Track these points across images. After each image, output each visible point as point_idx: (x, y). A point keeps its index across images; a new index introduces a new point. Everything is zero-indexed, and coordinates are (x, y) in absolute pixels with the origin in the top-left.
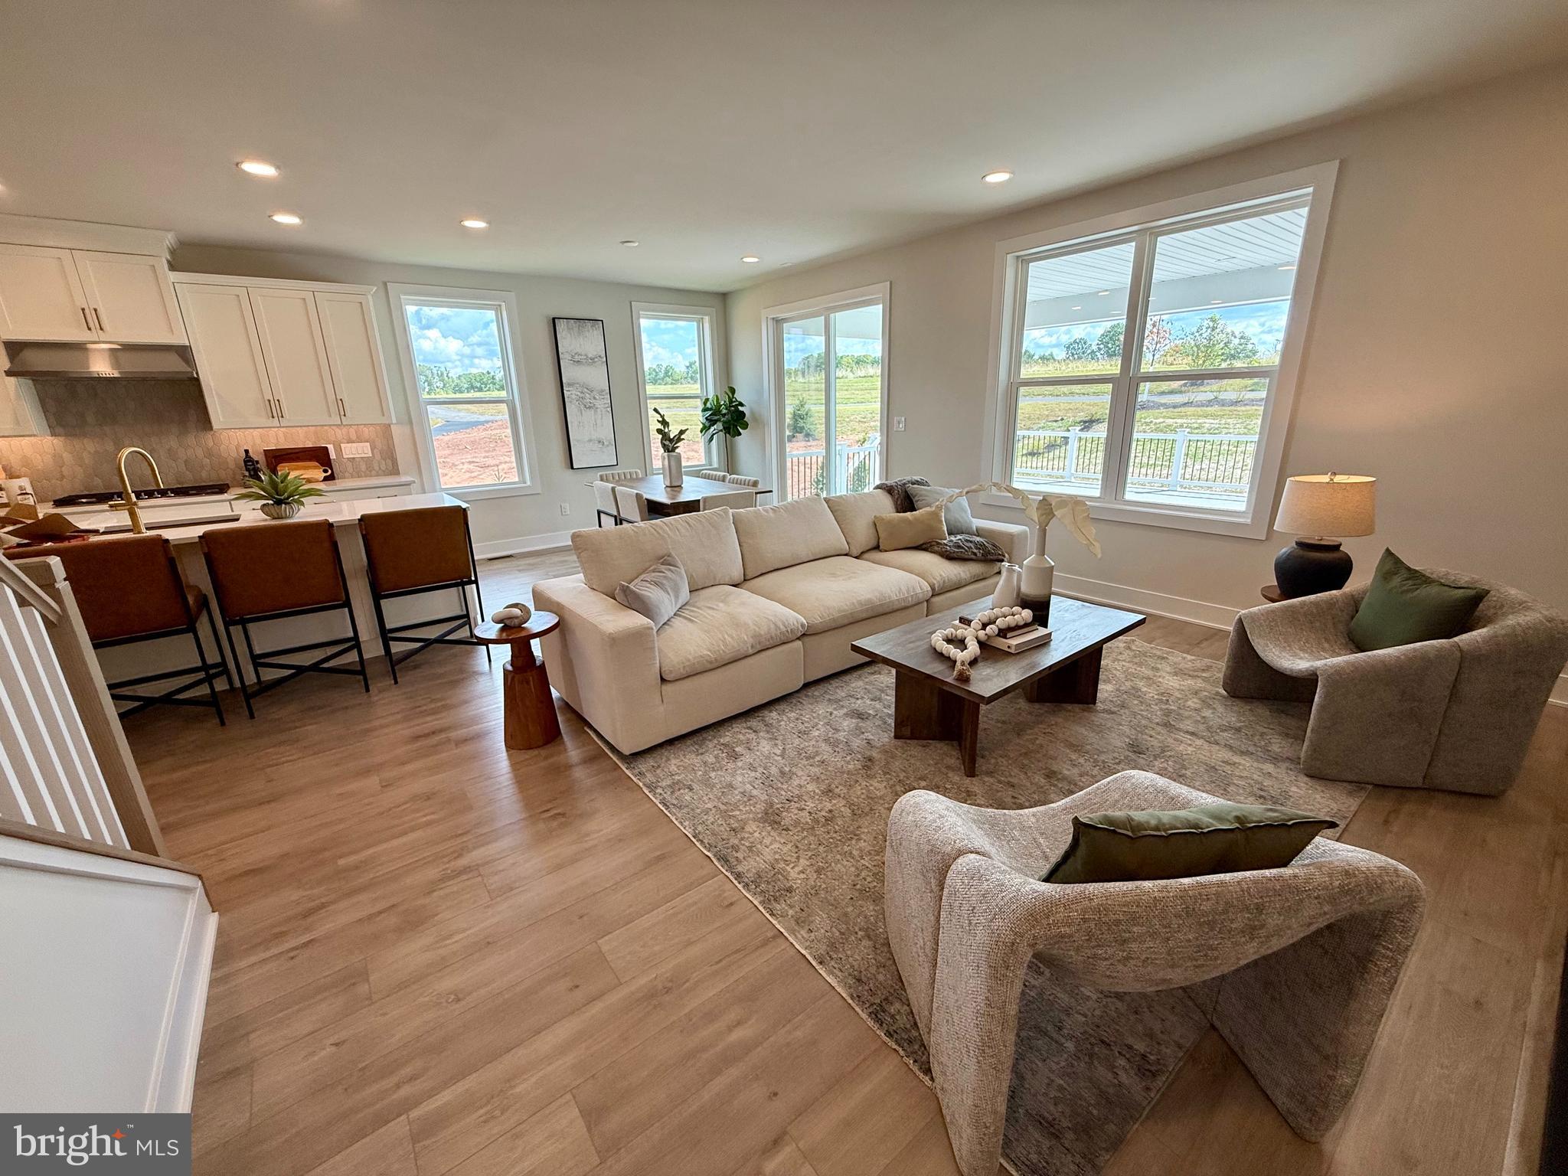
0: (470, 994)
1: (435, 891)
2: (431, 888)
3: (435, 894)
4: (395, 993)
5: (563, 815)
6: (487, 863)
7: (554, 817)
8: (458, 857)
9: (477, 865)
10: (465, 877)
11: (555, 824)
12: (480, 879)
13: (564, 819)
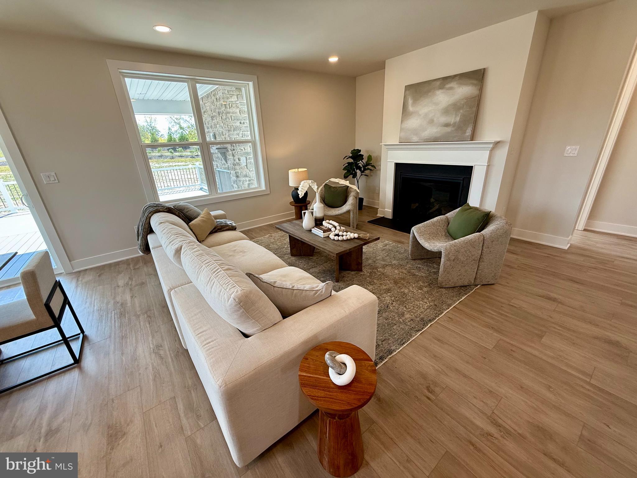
0: (544, 384)
1: (519, 434)
2: (519, 438)
3: (520, 432)
4: (572, 415)
5: (428, 388)
6: (482, 412)
7: (431, 392)
8: (490, 435)
9: (488, 418)
10: (500, 421)
11: (437, 390)
12: (495, 411)
13: (431, 386)
